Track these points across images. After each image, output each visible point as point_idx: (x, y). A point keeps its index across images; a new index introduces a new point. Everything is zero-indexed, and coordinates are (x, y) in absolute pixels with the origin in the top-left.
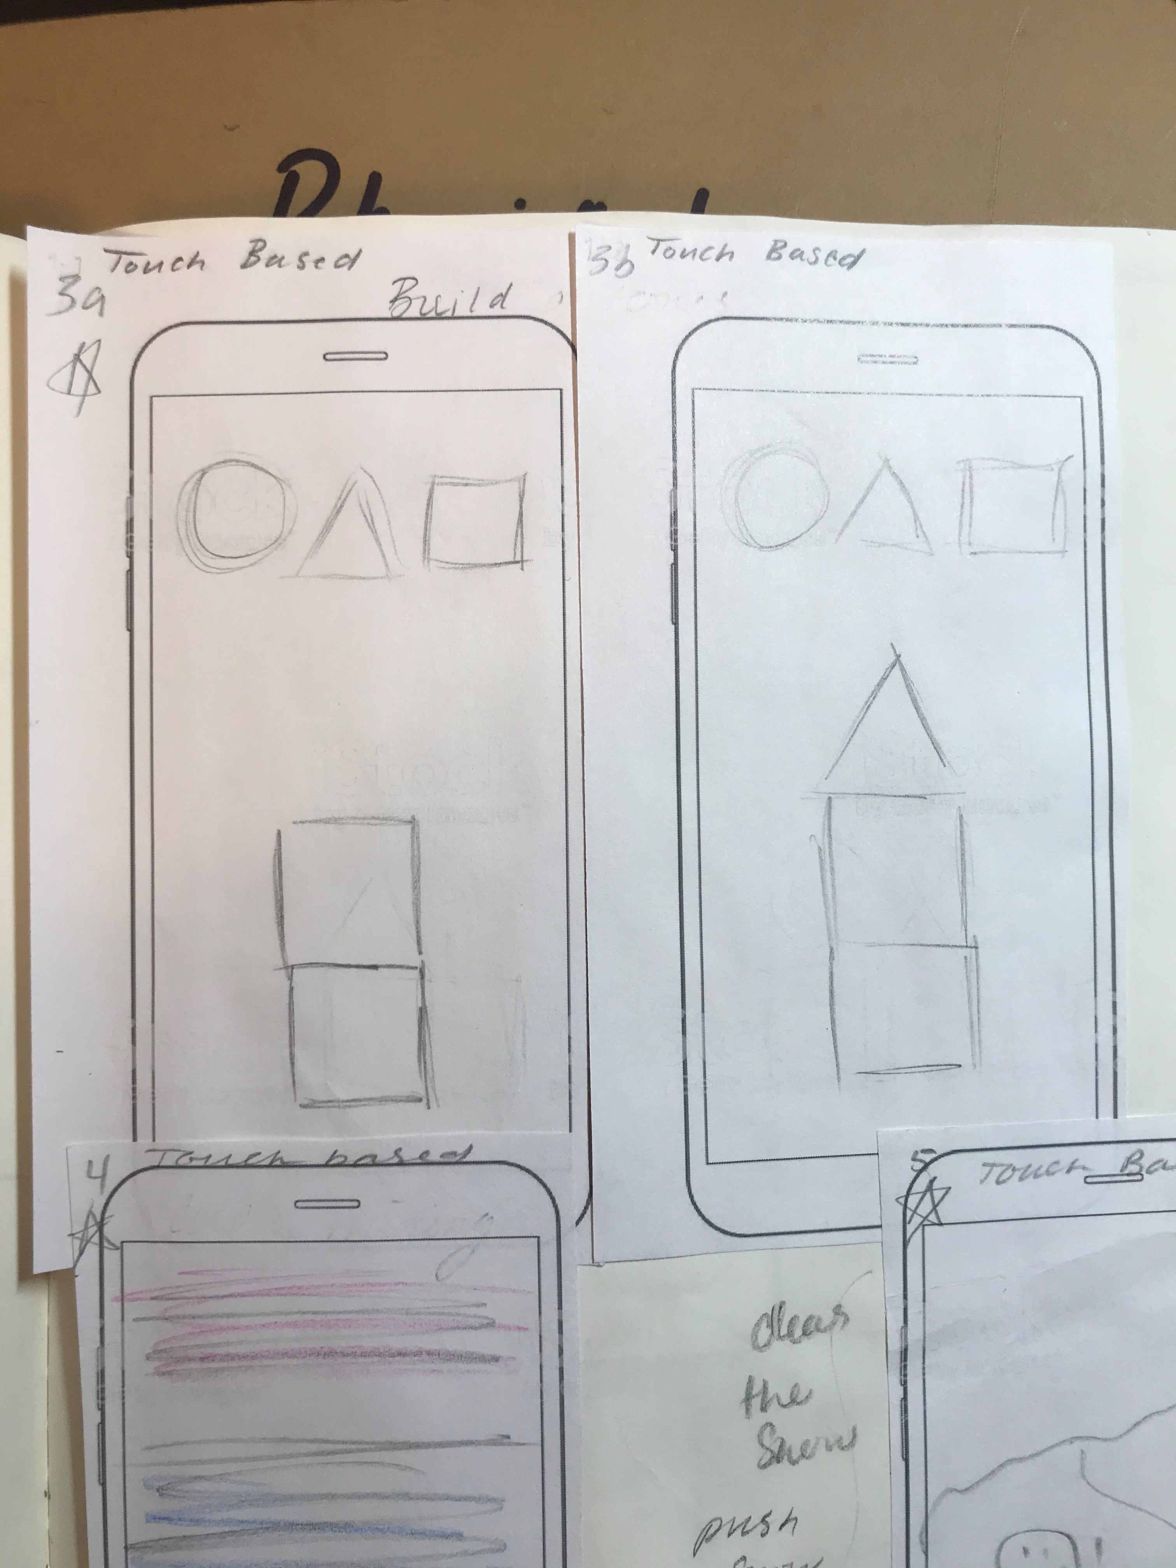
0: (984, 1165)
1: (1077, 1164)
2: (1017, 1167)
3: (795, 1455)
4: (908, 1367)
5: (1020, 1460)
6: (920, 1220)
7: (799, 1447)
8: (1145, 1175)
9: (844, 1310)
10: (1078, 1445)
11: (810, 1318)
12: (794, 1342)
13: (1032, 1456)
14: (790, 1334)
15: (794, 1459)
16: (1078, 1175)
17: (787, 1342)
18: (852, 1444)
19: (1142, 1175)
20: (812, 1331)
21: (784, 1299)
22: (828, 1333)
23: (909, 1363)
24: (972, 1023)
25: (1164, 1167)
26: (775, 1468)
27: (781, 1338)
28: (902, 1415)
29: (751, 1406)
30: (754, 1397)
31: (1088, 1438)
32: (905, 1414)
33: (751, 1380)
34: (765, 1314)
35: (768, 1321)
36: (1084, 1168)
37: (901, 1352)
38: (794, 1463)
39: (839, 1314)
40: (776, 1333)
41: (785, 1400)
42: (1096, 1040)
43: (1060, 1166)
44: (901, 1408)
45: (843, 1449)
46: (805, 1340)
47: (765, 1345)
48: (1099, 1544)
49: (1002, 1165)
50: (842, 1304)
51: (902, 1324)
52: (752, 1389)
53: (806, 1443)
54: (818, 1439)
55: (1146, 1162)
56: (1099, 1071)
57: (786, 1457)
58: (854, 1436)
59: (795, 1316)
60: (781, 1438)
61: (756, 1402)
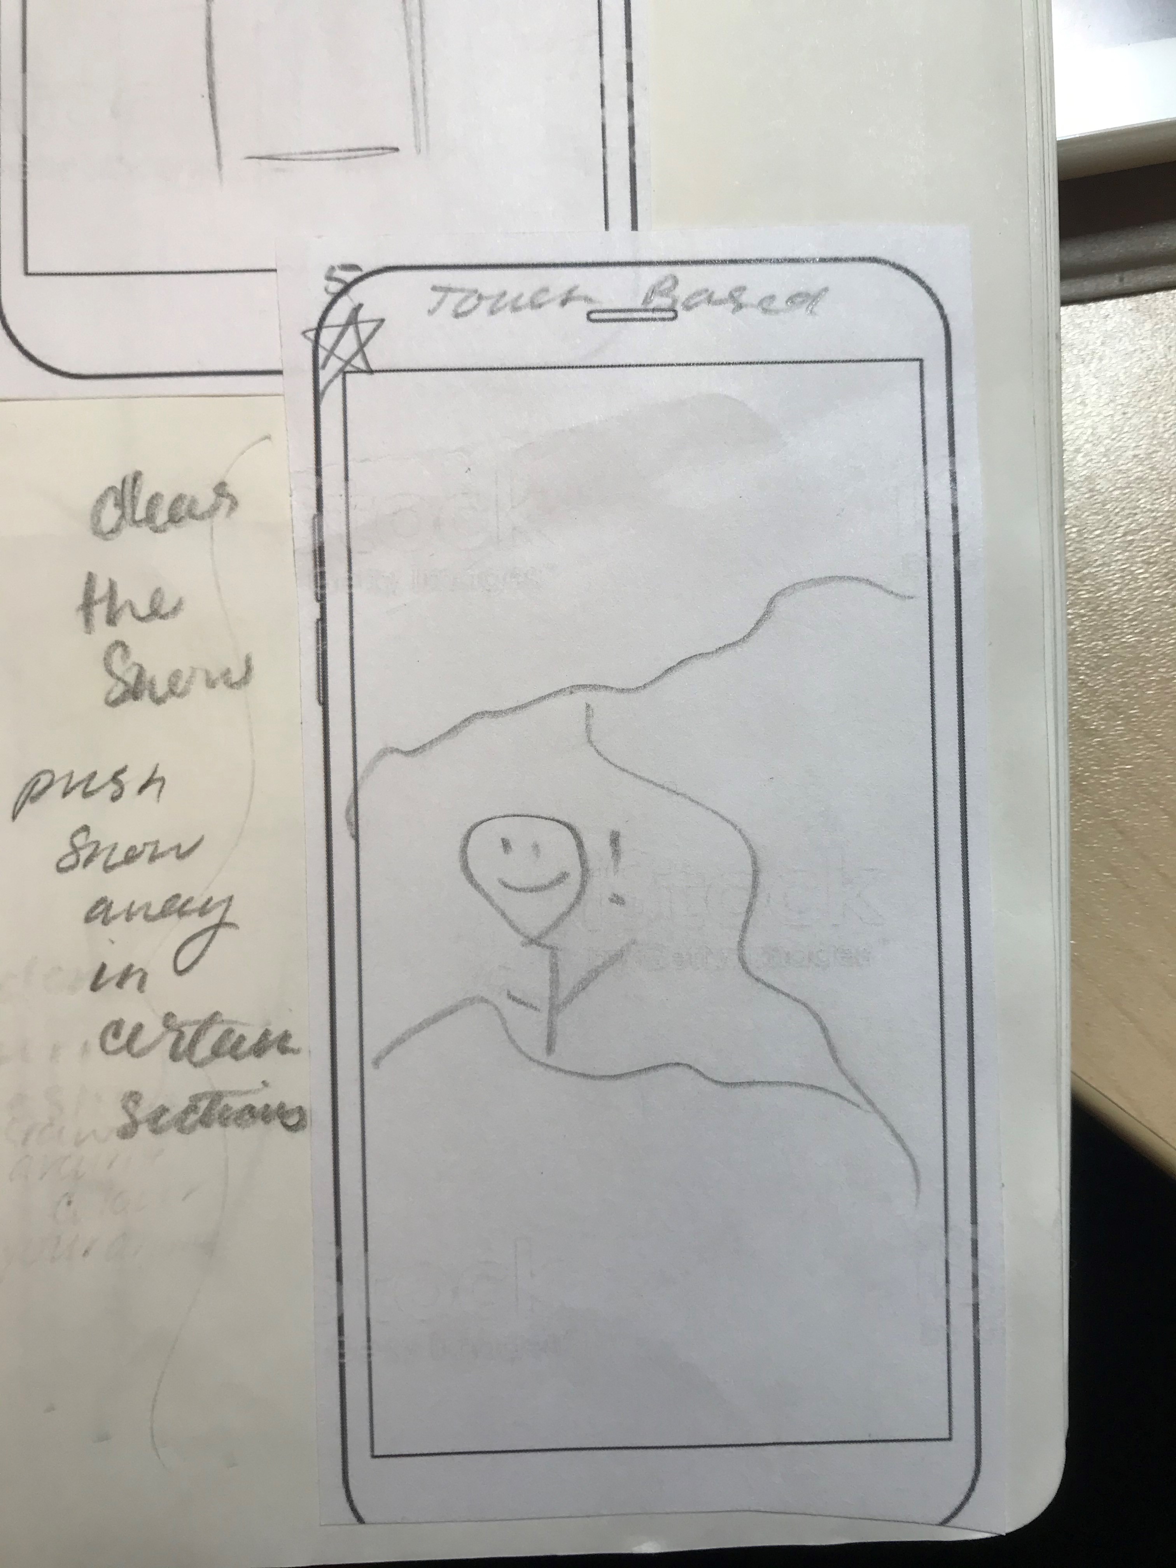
0: (434, 288)
1: (575, 294)
2: (484, 294)
3: (161, 689)
4: (327, 576)
5: (495, 714)
6: (340, 364)
7: (167, 676)
8: (682, 313)
9: (231, 489)
10: (582, 697)
11: (180, 498)
12: (156, 530)
13: (514, 710)
14: (150, 518)
15: (159, 696)
16: (579, 309)
17: (145, 529)
18: (245, 679)
19: (675, 311)
20: (183, 517)
21: (139, 468)
22: (208, 520)
23: (327, 568)
24: (414, 90)
25: (709, 300)
26: (130, 706)
27: (136, 523)
28: (318, 643)
29: (92, 615)
30: (96, 603)
31: (594, 687)
32: (323, 641)
33: (91, 579)
34: (112, 488)
35: (116, 498)
36: (588, 299)
37: (315, 551)
38: (159, 701)
39: (223, 496)
40: (128, 517)
41: (143, 610)
42: (603, 118)
43: (551, 295)
44: (318, 633)
45: (231, 686)
46: (172, 530)
47: (112, 531)
48: (615, 839)
49: (462, 290)
50: (227, 481)
51: (314, 511)
52: (94, 592)
53: (176, 675)
54: (193, 670)
55: (682, 293)
56: (608, 162)
57: (146, 693)
58: (249, 669)
59: (157, 494)
60: (138, 665)
61: (100, 611)
